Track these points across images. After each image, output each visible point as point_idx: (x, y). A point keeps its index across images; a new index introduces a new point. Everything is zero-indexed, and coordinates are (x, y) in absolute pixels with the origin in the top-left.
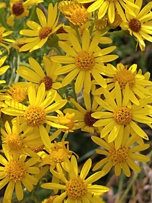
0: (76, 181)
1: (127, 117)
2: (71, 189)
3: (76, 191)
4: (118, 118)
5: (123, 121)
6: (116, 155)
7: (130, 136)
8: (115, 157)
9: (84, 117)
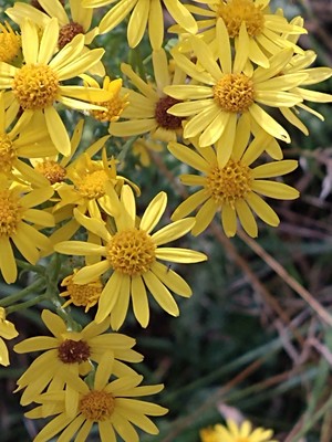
0: (129, 235)
1: (243, 92)
2: (118, 252)
3: (129, 255)
4: (222, 96)
5: (233, 101)
6: (221, 181)
7: (252, 137)
8: (218, 184)
9: (153, 109)
